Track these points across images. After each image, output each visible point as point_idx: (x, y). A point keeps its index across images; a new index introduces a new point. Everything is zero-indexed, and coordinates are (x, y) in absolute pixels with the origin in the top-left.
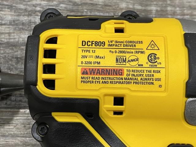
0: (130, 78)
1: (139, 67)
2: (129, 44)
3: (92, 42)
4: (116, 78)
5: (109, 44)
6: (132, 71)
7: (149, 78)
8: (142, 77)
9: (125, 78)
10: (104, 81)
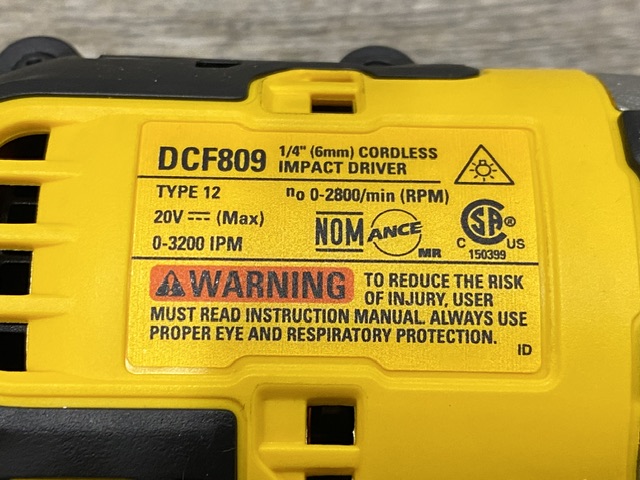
0: (383, 311)
1: (423, 259)
2: (375, 160)
3: (206, 150)
4: (317, 311)
5: (284, 159)
6: (393, 279)
7: (469, 313)
8: (439, 309)
9: (357, 312)
10: (258, 325)
